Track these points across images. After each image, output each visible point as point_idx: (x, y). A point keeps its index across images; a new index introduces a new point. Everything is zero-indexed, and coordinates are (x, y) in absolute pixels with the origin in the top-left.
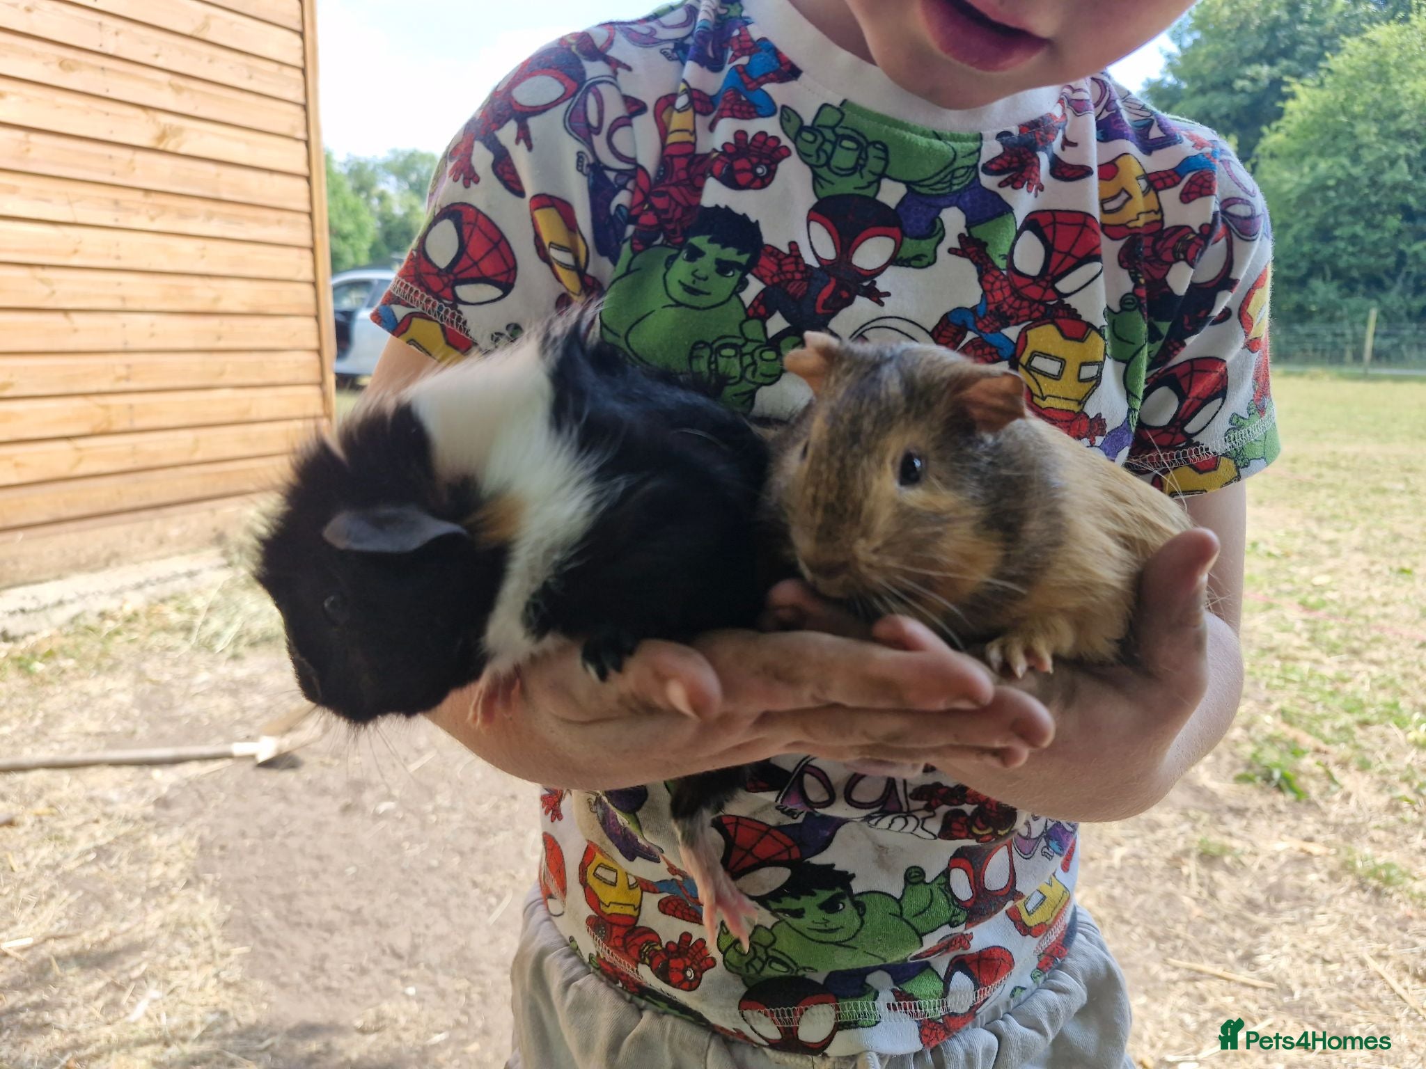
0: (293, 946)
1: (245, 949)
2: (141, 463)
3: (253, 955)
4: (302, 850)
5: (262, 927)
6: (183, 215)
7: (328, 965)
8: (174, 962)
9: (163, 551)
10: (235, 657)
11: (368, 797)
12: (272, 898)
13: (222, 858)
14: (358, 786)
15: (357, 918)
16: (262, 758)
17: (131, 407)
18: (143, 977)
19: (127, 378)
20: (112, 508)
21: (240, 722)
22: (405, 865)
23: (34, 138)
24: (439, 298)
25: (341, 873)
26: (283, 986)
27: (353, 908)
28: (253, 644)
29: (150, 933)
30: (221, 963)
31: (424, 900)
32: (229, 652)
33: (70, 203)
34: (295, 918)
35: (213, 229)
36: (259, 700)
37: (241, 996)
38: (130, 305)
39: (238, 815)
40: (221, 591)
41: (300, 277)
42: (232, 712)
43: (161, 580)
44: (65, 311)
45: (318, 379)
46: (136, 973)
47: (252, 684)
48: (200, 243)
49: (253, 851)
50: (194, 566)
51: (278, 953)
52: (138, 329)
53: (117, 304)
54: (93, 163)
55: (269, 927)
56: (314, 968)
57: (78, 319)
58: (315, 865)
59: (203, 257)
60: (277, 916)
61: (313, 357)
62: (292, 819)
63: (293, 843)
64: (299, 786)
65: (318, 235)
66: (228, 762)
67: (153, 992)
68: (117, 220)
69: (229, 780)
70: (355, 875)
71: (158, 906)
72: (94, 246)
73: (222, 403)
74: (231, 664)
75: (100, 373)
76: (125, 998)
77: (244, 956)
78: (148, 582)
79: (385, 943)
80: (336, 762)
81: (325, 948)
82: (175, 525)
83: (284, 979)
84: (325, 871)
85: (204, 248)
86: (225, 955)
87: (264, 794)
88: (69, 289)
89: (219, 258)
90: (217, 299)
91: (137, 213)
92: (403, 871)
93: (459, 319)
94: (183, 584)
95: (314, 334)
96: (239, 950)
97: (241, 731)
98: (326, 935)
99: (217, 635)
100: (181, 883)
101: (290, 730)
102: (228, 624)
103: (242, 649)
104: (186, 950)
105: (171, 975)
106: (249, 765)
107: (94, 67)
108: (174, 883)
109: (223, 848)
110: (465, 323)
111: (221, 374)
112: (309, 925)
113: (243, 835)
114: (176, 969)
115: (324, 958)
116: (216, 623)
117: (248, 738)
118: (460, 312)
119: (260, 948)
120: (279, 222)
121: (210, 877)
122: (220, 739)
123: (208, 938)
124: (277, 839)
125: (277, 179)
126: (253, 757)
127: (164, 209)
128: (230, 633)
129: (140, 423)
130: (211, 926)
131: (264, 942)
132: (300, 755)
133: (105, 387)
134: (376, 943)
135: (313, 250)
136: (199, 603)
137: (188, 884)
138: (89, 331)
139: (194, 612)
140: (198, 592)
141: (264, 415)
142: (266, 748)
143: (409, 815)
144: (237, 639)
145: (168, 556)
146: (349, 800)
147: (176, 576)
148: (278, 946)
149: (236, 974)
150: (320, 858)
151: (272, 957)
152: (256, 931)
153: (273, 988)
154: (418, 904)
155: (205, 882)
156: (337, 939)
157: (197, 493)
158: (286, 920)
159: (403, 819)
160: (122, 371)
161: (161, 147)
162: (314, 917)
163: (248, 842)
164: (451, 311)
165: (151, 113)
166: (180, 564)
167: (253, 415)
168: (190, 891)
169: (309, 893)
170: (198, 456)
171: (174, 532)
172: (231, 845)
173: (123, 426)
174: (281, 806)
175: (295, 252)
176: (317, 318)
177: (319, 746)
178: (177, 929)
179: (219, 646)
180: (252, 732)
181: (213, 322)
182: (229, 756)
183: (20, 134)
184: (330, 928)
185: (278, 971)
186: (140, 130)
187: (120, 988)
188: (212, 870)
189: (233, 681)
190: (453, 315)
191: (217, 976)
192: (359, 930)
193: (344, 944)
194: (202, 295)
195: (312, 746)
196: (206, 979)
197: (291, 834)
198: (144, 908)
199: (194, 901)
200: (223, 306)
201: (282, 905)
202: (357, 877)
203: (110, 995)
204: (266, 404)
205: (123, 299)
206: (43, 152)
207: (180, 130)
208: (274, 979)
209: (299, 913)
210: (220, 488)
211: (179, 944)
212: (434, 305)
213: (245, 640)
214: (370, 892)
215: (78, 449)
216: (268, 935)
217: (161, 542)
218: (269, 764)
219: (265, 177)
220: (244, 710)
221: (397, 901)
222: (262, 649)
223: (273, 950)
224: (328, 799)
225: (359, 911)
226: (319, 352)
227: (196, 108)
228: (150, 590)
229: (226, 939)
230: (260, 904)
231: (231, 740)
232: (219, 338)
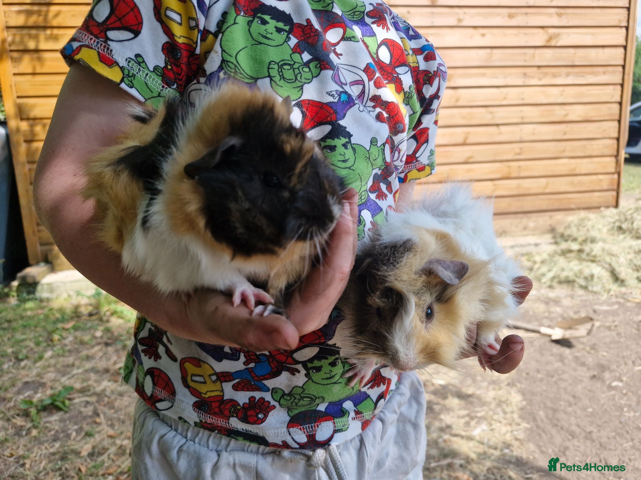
0: (551, 435)
1: (528, 426)
2: (521, 192)
3: (531, 430)
4: (565, 389)
5: (538, 419)
6: (555, 76)
7: (567, 453)
8: (496, 417)
9: (525, 233)
10: (550, 287)
11: (607, 375)
12: (546, 407)
13: (526, 379)
14: (603, 368)
15: (588, 436)
16: (554, 337)
17: (520, 167)
18: (481, 418)
19: (519, 154)
20: (506, 211)
21: (547, 318)
22: (623, 420)
23: (495, 51)
24: (97, 38)
25: (584, 409)
26: (542, 452)
27: (588, 431)
28: (560, 282)
29: (488, 399)
30: (515, 427)
31: (631, 444)
32: (548, 284)
33: (505, 77)
34: (555, 422)
35: (570, 81)
36: (558, 309)
37: (521, 447)
38: (526, 120)
39: (537, 361)
40: (549, 255)
41: (613, 100)
42: (544, 312)
43: (522, 246)
44: (497, 125)
45: (615, 153)
46: (479, 415)
47: (557, 302)
48: (561, 88)
49: (541, 380)
50: (538, 241)
51: (543, 435)
52: (527, 131)
53: (519, 120)
54: (517, 57)
55: (542, 421)
56: (560, 451)
57: (503, 128)
58: (571, 399)
59: (562, 95)
60: (547, 416)
61: (615, 142)
62: (564, 372)
63: (563, 385)
64: (570, 357)
65: (626, 77)
66: (537, 335)
67: (484, 426)
68: (524, 82)
69: (536, 344)
70: (592, 413)
71: (494, 389)
72: (513, 95)
73: (563, 165)
74: (548, 290)
75: (508, 152)
76: (473, 423)
77: (527, 429)
78: (516, 246)
79: (602, 456)
80: (592, 352)
81: (568, 444)
82: (532, 222)
83: (544, 449)
84: (575, 404)
85: (563, 91)
86: (518, 424)
87: (552, 355)
88: (501, 114)
89: (570, 94)
90: (566, 115)
91: (533, 77)
92: (621, 422)
93: (108, 49)
94: (532, 249)
95: (617, 130)
96: (524, 425)
97: (546, 322)
98: (570, 438)
99: (544, 275)
100: (506, 383)
101: (570, 328)
102: (550, 271)
103: (555, 284)
104: (501, 415)
105: (493, 422)
106: (548, 339)
107: (522, 14)
108: (502, 382)
109: (527, 374)
110: (111, 51)
111: (564, 151)
112: (562, 428)
113: (538, 371)
114: (495, 420)
115: (566, 448)
116: (544, 269)
117: (549, 327)
118: (109, 45)
119: (535, 428)
120: (604, 73)
121: (519, 385)
122: (536, 323)
123: (512, 412)
124: (554, 379)
125: (607, 50)
126: (550, 336)
127: (546, 74)
128: (551, 275)
129: (522, 174)
130: (515, 409)
131: (538, 427)
132: (574, 342)
133: (510, 157)
134: (597, 454)
135: (622, 85)
136: (538, 259)
137: (508, 385)
138: (506, 133)
139: (535, 262)
140: (538, 253)
141: (583, 172)
142: (557, 334)
143: (630, 394)
144: (553, 278)
145: (527, 235)
146: (595, 373)
147: (530, 245)
148: (544, 431)
149: (521, 436)
150: (574, 397)
151: (540, 435)
152: (535, 419)
153: (537, 451)
154: (628, 445)
155: (516, 386)
156: (575, 442)
157: (544, 207)
158: (551, 420)
159: (626, 394)
160: (518, 151)
161: (549, 44)
162: (566, 425)
163: (539, 376)
164: (103, 44)
165: (546, 29)
166: (532, 239)
167: (577, 172)
168: (508, 388)
169: (565, 412)
170: (547, 191)
171: (531, 224)
172: (531, 374)
173: (515, 174)
174: (559, 364)
175: (611, 87)
176: (619, 121)
177: (584, 340)
178: (500, 403)
179: (544, 280)
180: (552, 324)
181: (563, 127)
182: (538, 332)
183: (488, 51)
184: (573, 435)
185: (541, 444)
186: (539, 38)
187: (472, 418)
188: (520, 382)
189: (547, 298)
190: (105, 47)
191: (512, 432)
192: (588, 443)
193: (579, 447)
194: (559, 113)
195: (581, 340)
196: (507, 431)
197: (561, 379)
198: (488, 388)
199: (509, 393)
200: (569, 118)
201: (550, 412)
202: (592, 415)
203: (467, 419)
204: (585, 165)
205: (522, 118)
206: (498, 57)
207: (558, 35)
208: (539, 447)
209: (558, 420)
210: (556, 206)
211: (499, 410)
212: (94, 41)
213: (556, 280)
214: (598, 426)
215: (495, 185)
216: (539, 423)
217: (525, 228)
218: (557, 342)
219: (600, 50)
220: (550, 312)
221: (614, 438)
222: (565, 286)
223: (541, 432)
224: (585, 369)
225: (590, 432)
226: (618, 139)
227: (568, 22)
228: (517, 249)
229: (521, 417)
230: (539, 407)
231: (542, 325)
232: (565, 134)
